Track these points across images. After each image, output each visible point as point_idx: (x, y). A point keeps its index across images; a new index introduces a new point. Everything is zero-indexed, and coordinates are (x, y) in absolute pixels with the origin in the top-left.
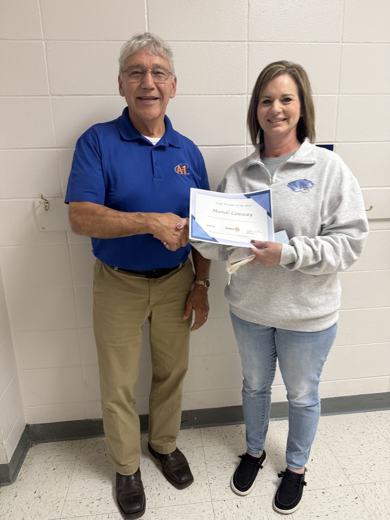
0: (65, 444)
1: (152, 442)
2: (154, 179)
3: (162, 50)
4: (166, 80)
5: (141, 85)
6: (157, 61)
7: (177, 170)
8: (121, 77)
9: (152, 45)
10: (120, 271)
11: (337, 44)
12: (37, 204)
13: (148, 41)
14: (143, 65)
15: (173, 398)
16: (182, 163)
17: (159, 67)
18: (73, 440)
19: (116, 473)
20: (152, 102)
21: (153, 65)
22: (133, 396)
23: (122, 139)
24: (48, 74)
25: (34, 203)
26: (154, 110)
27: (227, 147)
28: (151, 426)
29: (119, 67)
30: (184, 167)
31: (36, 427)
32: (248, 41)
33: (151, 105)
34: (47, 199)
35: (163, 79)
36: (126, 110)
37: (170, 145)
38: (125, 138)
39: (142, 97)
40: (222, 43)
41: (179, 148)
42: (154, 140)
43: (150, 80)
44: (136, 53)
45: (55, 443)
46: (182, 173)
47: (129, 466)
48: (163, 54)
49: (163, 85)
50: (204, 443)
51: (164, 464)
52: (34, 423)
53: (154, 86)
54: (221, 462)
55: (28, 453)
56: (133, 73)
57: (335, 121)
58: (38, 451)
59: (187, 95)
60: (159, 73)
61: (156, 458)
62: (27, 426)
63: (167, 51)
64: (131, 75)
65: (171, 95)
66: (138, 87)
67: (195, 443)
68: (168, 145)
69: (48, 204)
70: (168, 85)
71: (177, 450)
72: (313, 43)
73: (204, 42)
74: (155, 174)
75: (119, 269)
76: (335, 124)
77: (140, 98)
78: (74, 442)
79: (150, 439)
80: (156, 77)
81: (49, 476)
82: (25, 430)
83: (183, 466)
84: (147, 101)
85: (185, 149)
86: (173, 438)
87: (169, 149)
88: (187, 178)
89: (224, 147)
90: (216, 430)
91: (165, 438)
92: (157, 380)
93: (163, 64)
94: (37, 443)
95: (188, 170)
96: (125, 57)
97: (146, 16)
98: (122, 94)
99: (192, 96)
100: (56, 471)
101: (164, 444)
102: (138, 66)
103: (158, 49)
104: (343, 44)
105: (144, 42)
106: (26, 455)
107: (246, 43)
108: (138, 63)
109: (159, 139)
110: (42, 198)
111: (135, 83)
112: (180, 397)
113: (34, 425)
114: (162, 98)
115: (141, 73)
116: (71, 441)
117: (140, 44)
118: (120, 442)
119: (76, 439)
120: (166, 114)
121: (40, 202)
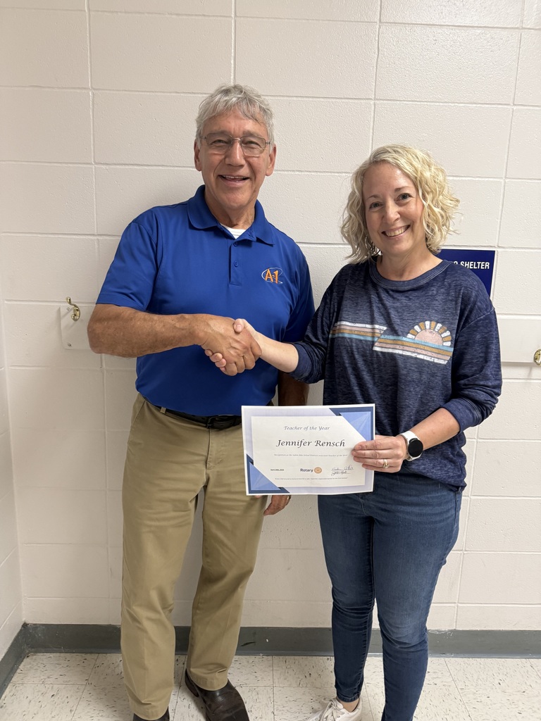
0: (75, 658)
1: (192, 670)
2: (230, 285)
3: (257, 110)
4: (261, 152)
5: (225, 158)
6: (249, 126)
7: (265, 275)
8: (199, 144)
9: (244, 103)
10: (168, 413)
11: (505, 106)
12: (63, 311)
13: (239, 98)
14: (230, 132)
15: (228, 608)
16: (273, 266)
17: (250, 134)
18: (86, 653)
19: (133, 716)
20: (239, 184)
21: (244, 133)
22: (170, 601)
23: (192, 227)
24: (94, 134)
25: (59, 310)
26: (242, 195)
27: (335, 246)
28: (192, 646)
29: (196, 129)
30: (276, 272)
31: (37, 628)
32: (375, 99)
33: (237, 189)
34: (77, 305)
35: (256, 151)
36: (202, 190)
37: (259, 240)
38: (195, 226)
39: (225, 175)
40: (338, 100)
41: (271, 245)
42: (236, 233)
43: (238, 153)
44: (221, 114)
45: (62, 654)
46: (272, 280)
47: (154, 707)
48: (258, 116)
49: (256, 159)
50: (276, 680)
51: (210, 706)
52: (35, 623)
53: (243, 162)
54: (297, 714)
55: (21, 667)
56: (214, 142)
57: (499, 217)
58: (35, 664)
59: (283, 171)
60: (252, 142)
61: (197, 695)
62: (25, 625)
63: (265, 111)
64: (211, 144)
65: (267, 172)
66: (221, 161)
67: (262, 678)
68: (255, 239)
69: (78, 313)
70: (264, 160)
71: (229, 685)
72: (470, 105)
73: (311, 99)
74: (232, 279)
75: (167, 410)
76: (499, 221)
77: (221, 176)
78: (88, 656)
79: (189, 666)
80: (246, 148)
81: (43, 706)
82: (21, 630)
83: (238, 710)
84: (233, 182)
85: (281, 247)
86: (222, 667)
87: (256, 245)
88: (279, 289)
89: (332, 246)
90: (297, 662)
91: (211, 667)
92: (207, 578)
93: (258, 131)
94: (36, 652)
95: (280, 277)
96: (205, 118)
97: (232, 62)
98: (199, 167)
99: (290, 173)
100: (55, 699)
101: (210, 675)
102: (223, 133)
103: (251, 109)
104: (515, 108)
105: (233, 99)
106: (18, 668)
107: (372, 102)
108: (222, 129)
109: (243, 231)
110: (70, 303)
111: (217, 156)
112: (238, 607)
113: (34, 625)
114: (254, 177)
115: (226, 142)
116: (83, 655)
117: (227, 102)
118: (144, 668)
119: (91, 653)
120: (258, 199)
121: (68, 309)
